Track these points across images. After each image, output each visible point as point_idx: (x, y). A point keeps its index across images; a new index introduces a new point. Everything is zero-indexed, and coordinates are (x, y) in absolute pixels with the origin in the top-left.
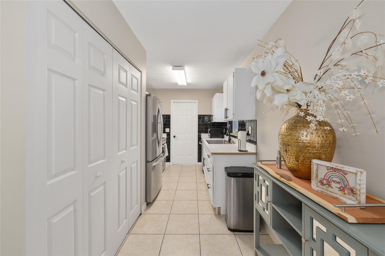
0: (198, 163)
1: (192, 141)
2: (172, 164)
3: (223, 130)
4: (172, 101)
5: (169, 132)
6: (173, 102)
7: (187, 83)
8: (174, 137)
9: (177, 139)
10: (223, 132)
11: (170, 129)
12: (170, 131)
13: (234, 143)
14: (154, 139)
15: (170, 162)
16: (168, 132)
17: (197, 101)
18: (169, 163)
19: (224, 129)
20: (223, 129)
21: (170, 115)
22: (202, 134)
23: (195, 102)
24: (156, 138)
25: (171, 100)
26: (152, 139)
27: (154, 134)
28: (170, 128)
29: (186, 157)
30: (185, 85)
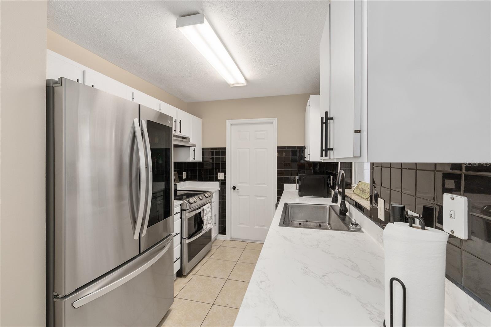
1: (266, 196)
2: (230, 239)
3: (329, 180)
4: (228, 122)
5: (224, 179)
7: (246, 79)
8: (234, 188)
9: (238, 192)
10: (328, 183)
11: (225, 174)
12: (225, 177)
13: (358, 227)
16: (222, 180)
17: (275, 120)
18: (223, 237)
19: (332, 177)
20: (330, 178)
21: (225, 148)
22: (285, 185)
23: (272, 123)
25: (227, 120)
28: (225, 172)
29: (256, 227)
30: (243, 84)
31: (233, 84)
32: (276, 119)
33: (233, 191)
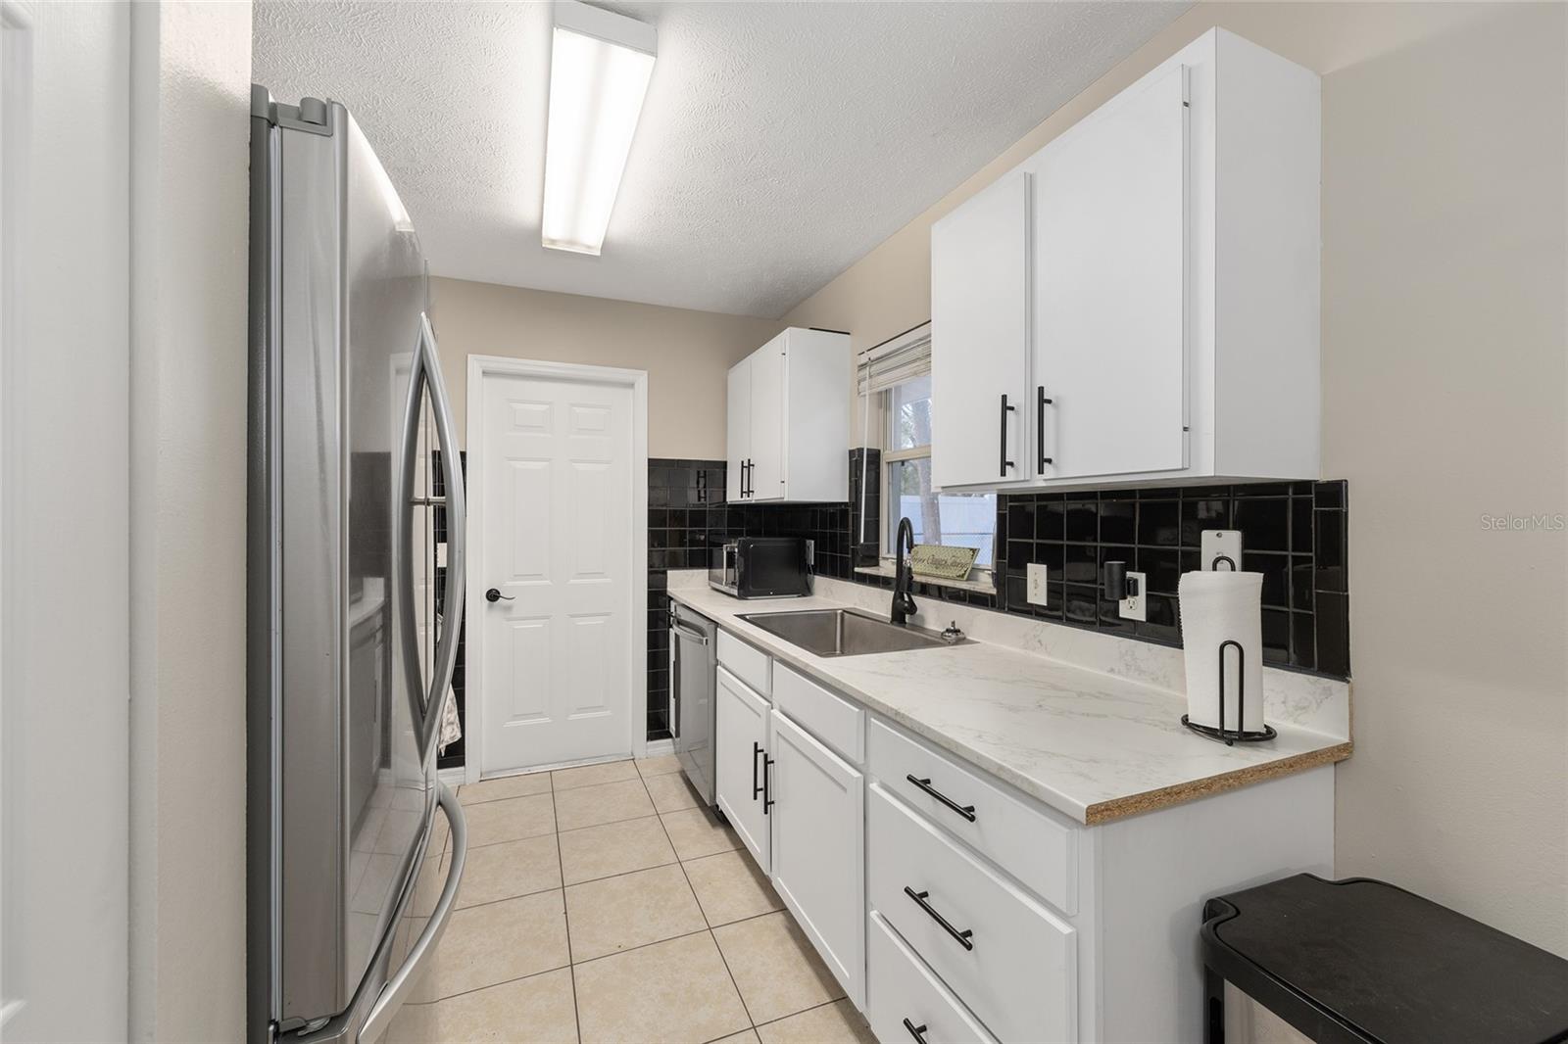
0: (650, 743)
1: (607, 615)
2: (476, 780)
4: (475, 363)
6: (484, 373)
8: (493, 596)
9: (508, 609)
10: (802, 558)
14: (368, 619)
15: (462, 763)
17: (641, 379)
19: (812, 542)
22: (671, 573)
23: (631, 385)
24: (386, 609)
25: (470, 357)
26: (353, 617)
27: (362, 583)
29: (573, 717)
30: (589, 247)
31: (553, 242)
32: (645, 373)
33: (490, 607)
